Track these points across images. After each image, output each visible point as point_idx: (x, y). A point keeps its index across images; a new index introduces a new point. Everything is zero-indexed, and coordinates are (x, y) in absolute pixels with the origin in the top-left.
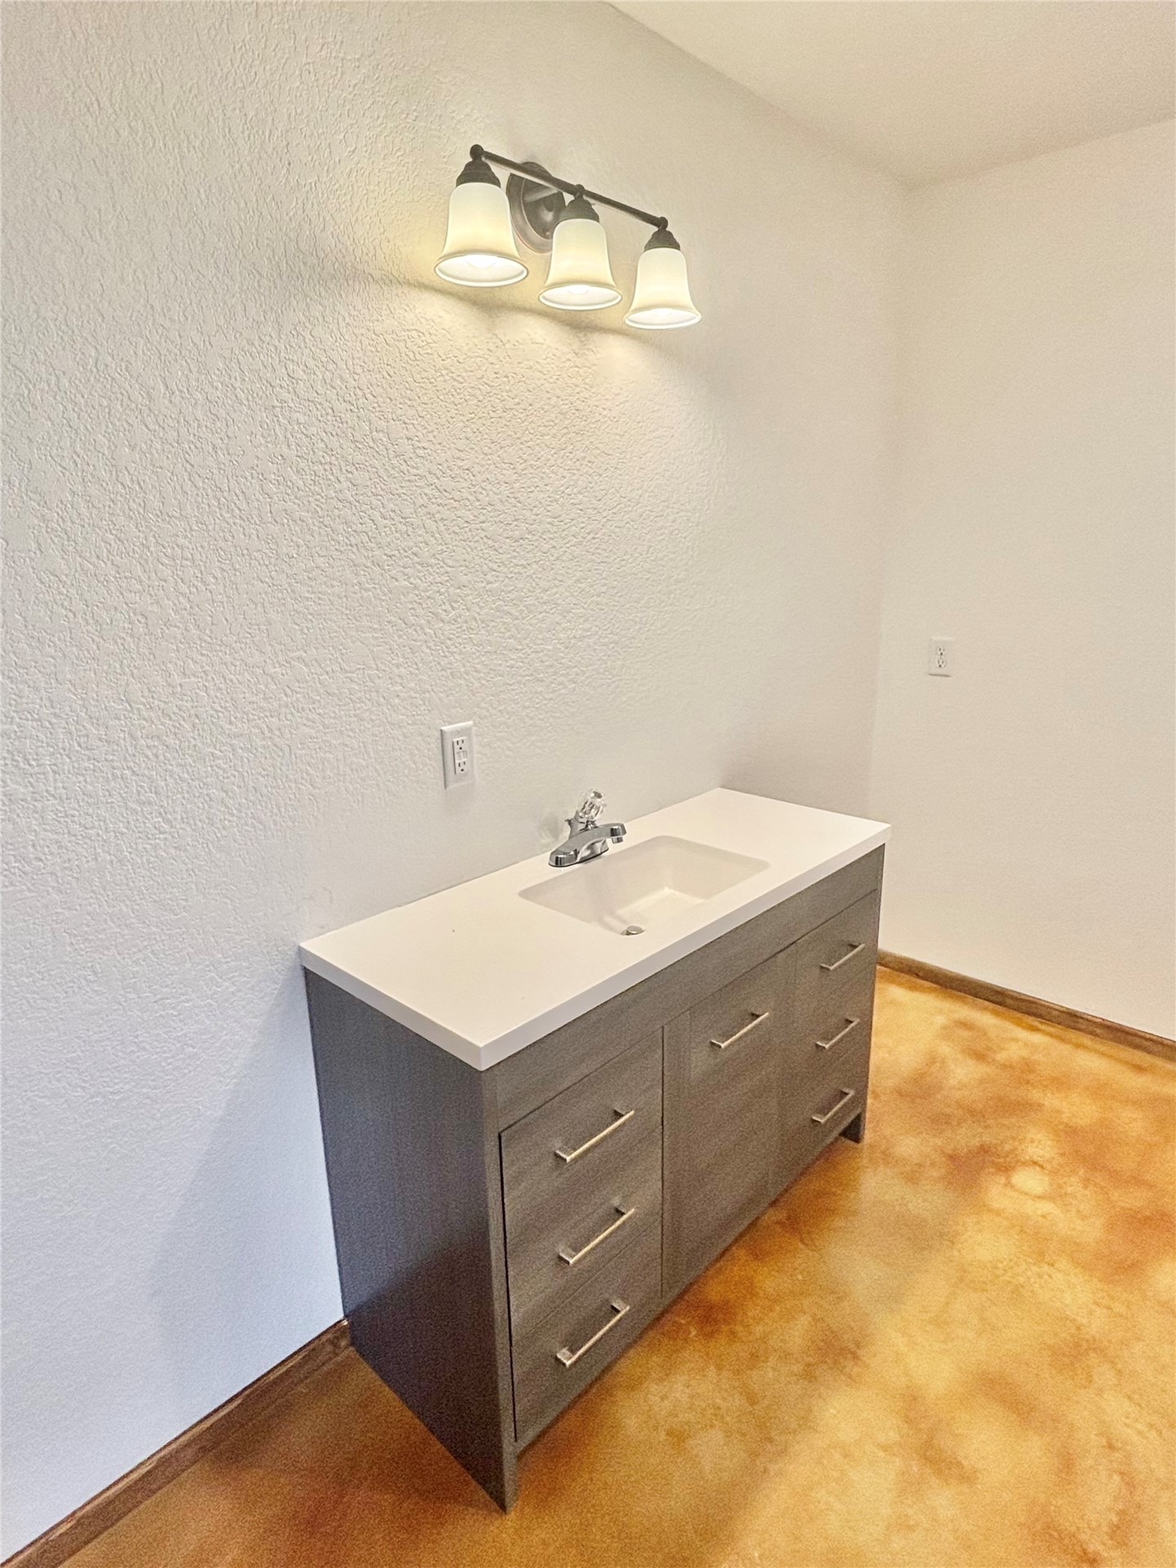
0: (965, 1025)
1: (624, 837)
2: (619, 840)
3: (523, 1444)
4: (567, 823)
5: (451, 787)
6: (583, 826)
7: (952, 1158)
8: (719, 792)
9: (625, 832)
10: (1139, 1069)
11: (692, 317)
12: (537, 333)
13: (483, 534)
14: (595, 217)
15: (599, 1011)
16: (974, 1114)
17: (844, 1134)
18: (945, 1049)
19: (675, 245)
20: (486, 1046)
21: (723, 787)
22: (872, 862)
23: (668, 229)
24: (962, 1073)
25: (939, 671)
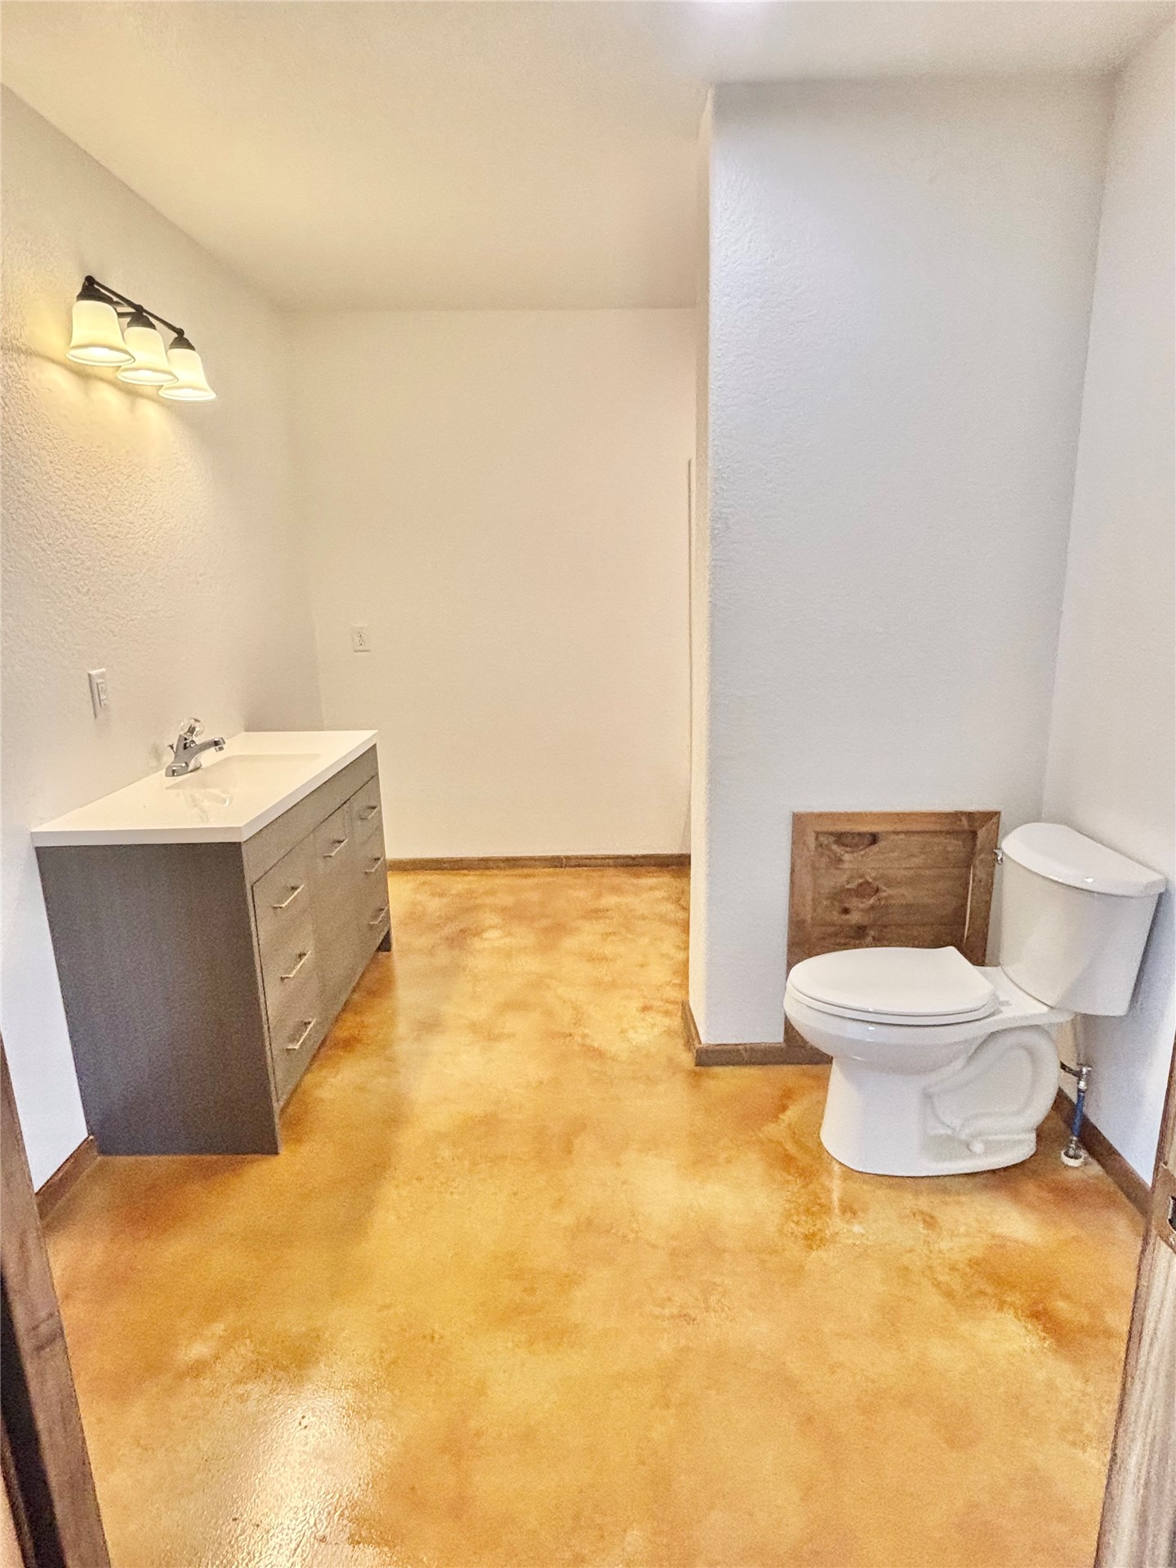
0: (424, 883)
1: (224, 746)
2: (221, 749)
3: (282, 1103)
4: (169, 748)
5: (99, 717)
6: (185, 746)
7: (447, 939)
8: (244, 734)
9: (224, 743)
10: (527, 876)
11: (211, 395)
12: (108, 396)
13: (96, 532)
14: (152, 326)
15: (280, 820)
16: (450, 919)
17: (379, 949)
18: (419, 897)
19: (190, 347)
20: (245, 826)
21: (248, 730)
22: (369, 755)
23: (185, 336)
24: (434, 905)
25: (361, 648)
